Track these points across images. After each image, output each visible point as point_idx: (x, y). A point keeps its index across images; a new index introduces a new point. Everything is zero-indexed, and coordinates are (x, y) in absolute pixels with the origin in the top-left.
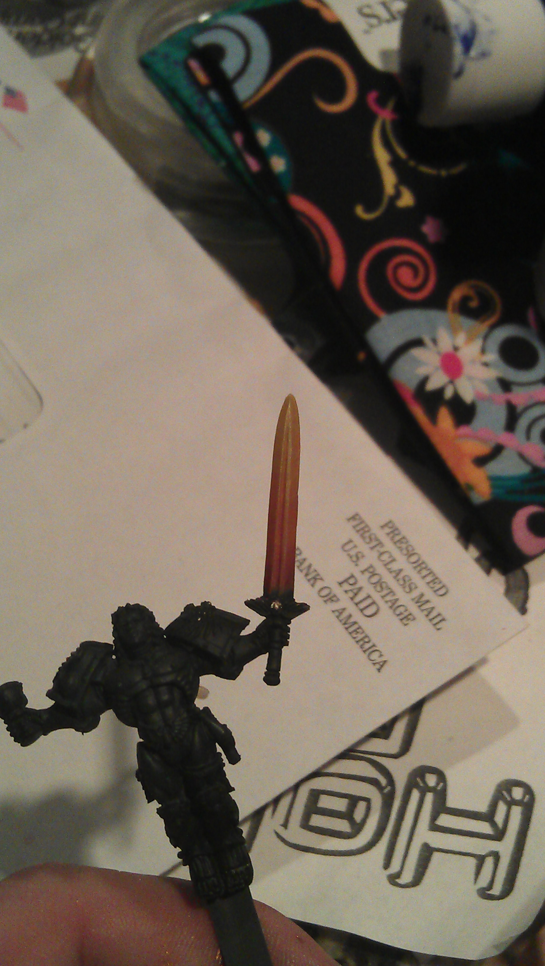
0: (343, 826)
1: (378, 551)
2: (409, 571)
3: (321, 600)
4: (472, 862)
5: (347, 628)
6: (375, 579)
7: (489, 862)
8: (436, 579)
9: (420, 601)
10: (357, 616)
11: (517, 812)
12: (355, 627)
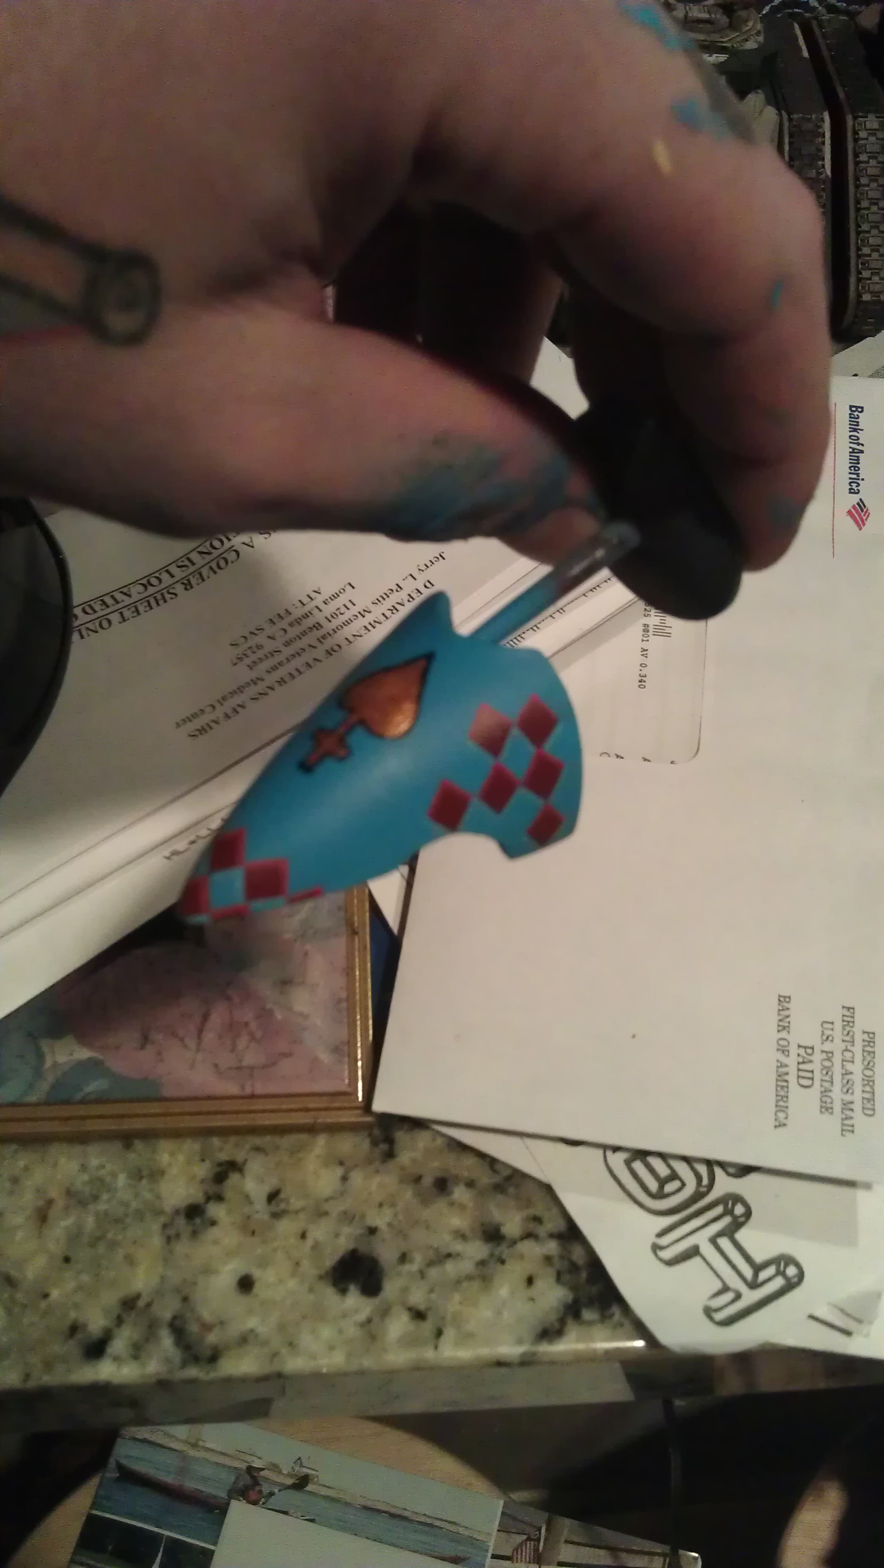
0: (653, 1186)
1: (847, 1047)
2: (857, 1078)
3: (775, 1046)
4: (718, 1285)
5: (777, 1080)
6: (827, 1064)
7: (730, 1296)
8: (872, 1100)
9: (847, 1106)
10: (792, 1079)
11: (779, 1282)
12: (785, 1084)
